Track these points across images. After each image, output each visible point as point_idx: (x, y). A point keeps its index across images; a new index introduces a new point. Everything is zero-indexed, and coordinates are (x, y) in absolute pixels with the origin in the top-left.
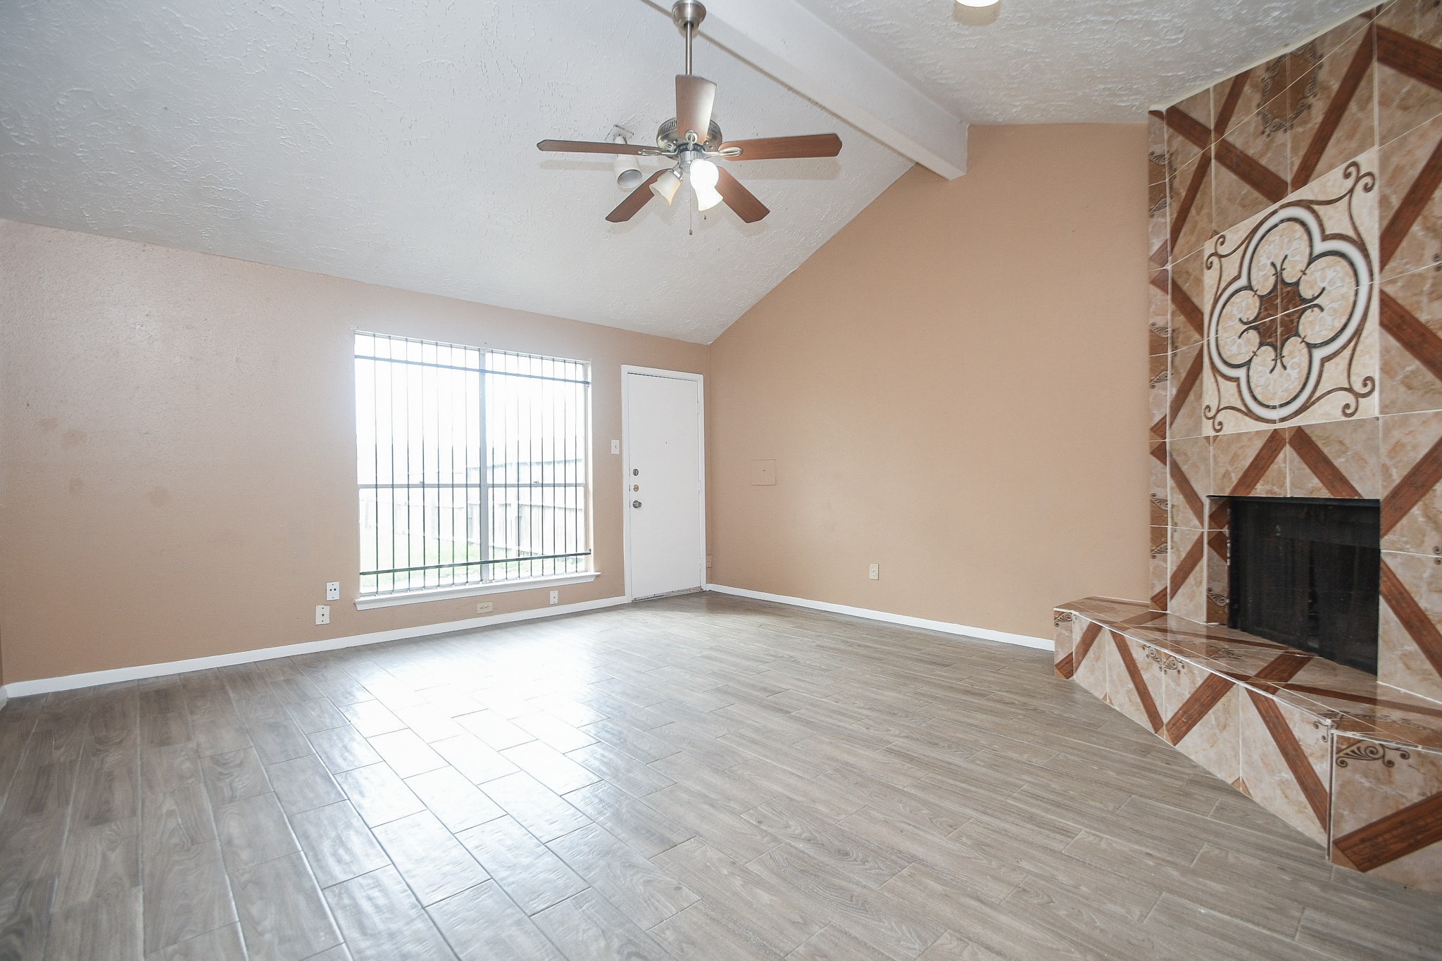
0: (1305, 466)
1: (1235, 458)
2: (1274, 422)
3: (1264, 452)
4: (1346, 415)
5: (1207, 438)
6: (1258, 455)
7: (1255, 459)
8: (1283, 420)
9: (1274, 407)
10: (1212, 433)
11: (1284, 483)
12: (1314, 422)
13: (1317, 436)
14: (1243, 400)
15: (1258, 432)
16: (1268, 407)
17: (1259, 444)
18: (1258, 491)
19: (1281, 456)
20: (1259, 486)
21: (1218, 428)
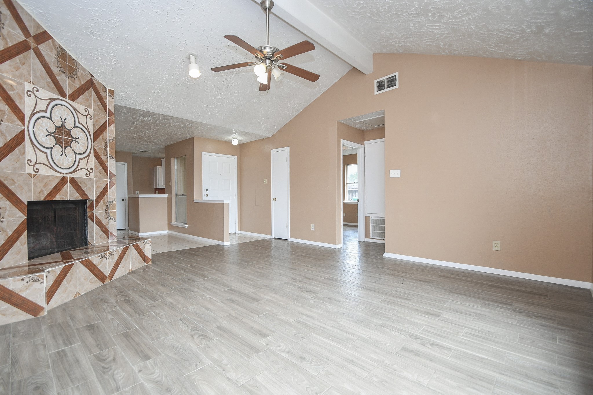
0: (74, 190)
1: (46, 185)
2: (63, 174)
3: (59, 184)
4: (87, 176)
5: (30, 175)
6: (57, 185)
7: (56, 186)
8: (67, 174)
9: (63, 169)
10: (33, 173)
11: (67, 195)
12: (77, 177)
13: (79, 181)
14: (49, 162)
15: (56, 176)
16: (60, 168)
17: (57, 181)
18: (57, 198)
19: (66, 186)
20: (57, 196)
21: (37, 171)
